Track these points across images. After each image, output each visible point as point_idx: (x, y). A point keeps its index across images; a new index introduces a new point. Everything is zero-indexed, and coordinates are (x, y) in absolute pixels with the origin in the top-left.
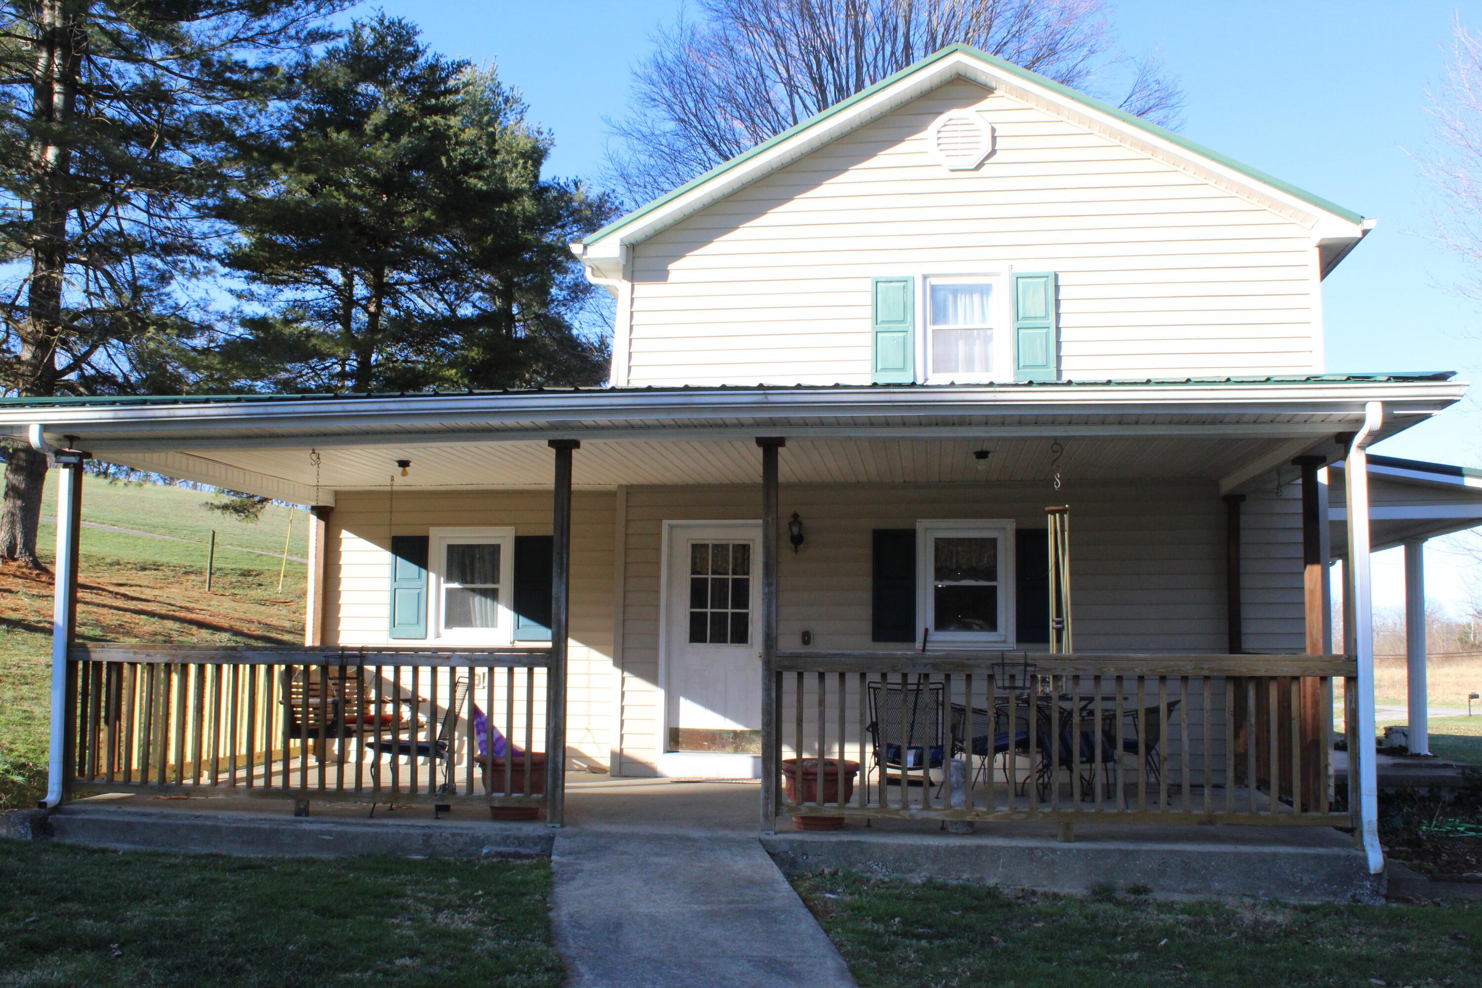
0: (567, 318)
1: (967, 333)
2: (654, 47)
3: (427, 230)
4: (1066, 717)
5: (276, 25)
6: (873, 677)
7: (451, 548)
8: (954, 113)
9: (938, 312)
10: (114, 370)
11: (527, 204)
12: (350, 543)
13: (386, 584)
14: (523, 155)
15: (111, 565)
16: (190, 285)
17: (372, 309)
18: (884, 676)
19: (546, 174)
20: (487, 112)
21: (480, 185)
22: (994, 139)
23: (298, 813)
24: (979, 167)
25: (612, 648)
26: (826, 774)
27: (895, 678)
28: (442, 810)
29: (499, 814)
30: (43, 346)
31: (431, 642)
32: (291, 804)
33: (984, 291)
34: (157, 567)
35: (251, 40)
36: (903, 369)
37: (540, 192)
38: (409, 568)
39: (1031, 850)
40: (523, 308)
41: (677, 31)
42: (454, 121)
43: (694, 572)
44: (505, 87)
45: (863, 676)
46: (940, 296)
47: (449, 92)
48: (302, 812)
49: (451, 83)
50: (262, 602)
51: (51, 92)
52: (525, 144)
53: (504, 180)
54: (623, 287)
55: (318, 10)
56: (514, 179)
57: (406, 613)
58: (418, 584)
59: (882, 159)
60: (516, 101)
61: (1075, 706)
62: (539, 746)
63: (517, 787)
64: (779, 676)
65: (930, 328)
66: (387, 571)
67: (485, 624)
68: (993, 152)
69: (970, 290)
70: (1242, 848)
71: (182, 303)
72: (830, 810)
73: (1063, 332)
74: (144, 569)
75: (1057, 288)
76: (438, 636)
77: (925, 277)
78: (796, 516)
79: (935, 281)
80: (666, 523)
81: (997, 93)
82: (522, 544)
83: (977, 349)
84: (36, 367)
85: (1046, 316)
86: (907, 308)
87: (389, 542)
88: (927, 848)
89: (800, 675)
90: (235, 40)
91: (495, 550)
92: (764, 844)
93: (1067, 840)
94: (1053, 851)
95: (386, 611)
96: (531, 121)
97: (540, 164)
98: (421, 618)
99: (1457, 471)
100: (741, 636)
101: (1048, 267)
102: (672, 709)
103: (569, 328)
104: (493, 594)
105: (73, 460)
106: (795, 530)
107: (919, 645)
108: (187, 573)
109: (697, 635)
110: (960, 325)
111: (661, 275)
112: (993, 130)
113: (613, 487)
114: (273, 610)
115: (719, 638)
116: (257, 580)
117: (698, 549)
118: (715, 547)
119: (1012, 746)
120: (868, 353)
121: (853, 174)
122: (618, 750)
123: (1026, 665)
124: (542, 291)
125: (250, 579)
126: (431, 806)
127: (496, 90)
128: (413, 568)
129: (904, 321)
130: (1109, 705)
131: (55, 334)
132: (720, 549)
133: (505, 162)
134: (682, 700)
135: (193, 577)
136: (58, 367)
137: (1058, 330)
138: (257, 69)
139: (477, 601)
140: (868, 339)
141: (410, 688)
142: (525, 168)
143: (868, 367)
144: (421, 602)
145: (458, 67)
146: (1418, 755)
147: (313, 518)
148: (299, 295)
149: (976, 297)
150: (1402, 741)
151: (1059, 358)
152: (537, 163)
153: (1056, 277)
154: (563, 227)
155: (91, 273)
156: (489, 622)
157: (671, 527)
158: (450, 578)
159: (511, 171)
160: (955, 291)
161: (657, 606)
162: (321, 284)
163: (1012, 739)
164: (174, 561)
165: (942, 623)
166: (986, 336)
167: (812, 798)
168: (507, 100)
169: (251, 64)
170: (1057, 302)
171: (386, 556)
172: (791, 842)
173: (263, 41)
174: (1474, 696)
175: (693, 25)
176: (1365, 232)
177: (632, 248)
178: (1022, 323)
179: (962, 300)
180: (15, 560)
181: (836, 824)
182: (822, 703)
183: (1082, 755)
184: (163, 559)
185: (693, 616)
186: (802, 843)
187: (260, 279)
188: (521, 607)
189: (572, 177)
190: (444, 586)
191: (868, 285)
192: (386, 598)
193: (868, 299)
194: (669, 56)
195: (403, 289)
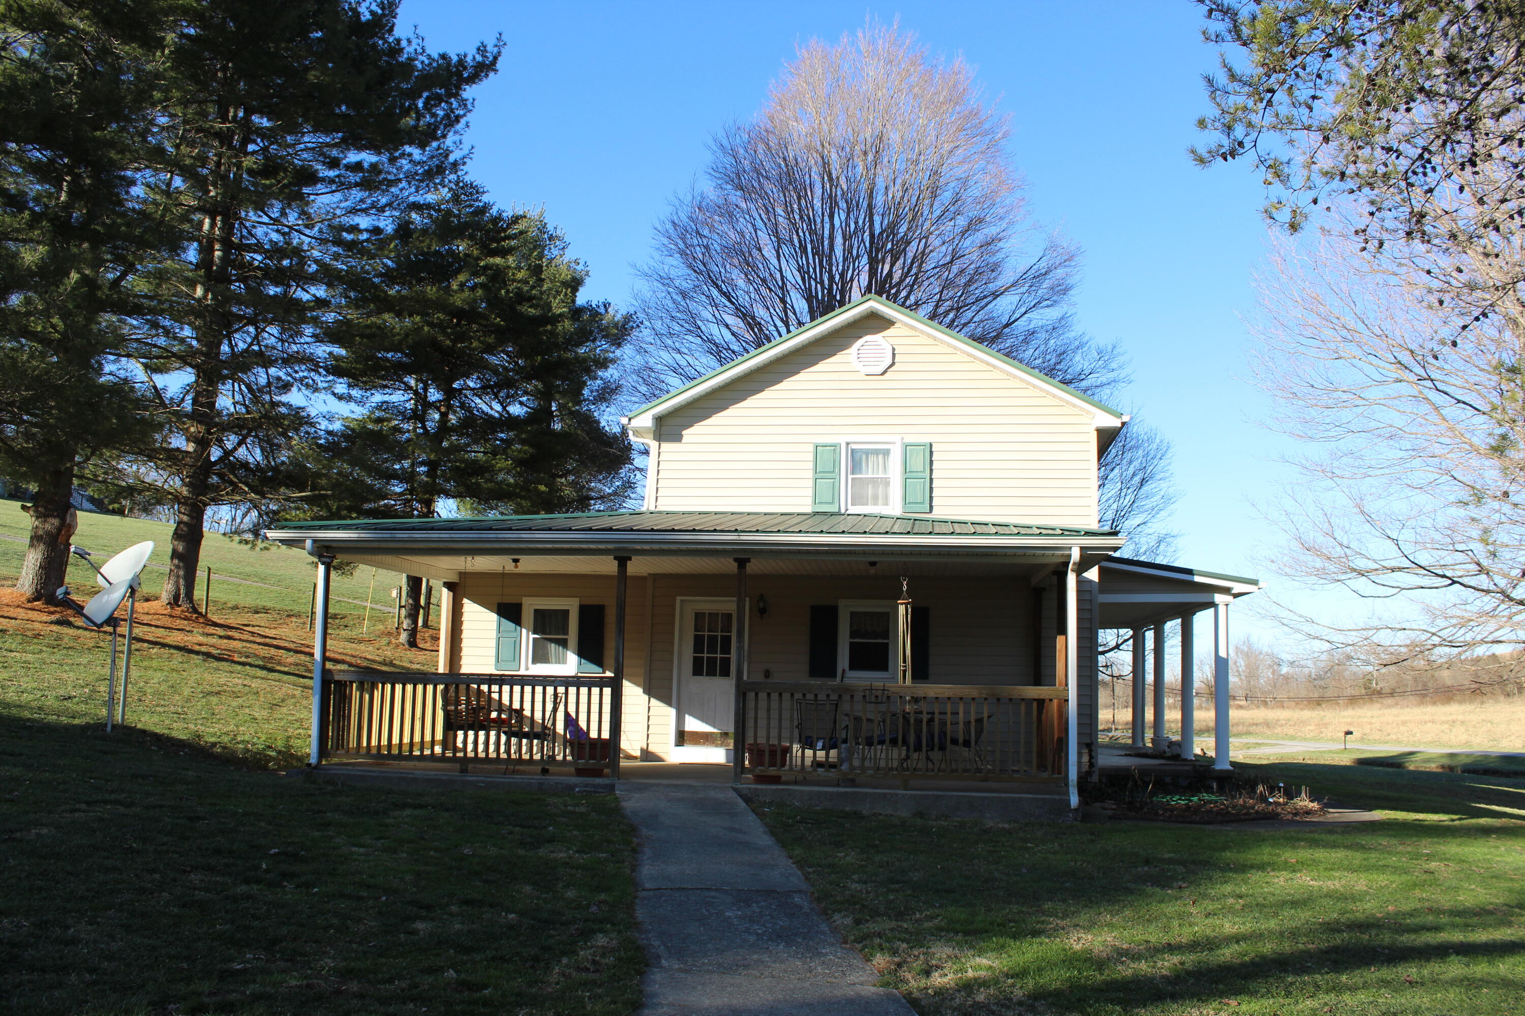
0: (596, 414)
1: (874, 481)
2: (670, 209)
3: (490, 349)
4: (919, 722)
5: (384, 201)
6: (798, 696)
7: (537, 612)
8: (868, 338)
9: (856, 465)
10: (251, 460)
11: (567, 325)
12: (470, 608)
13: (494, 634)
14: (565, 284)
15: (232, 608)
16: (313, 397)
17: (443, 409)
18: (804, 695)
19: (582, 298)
20: (535, 248)
21: (532, 311)
22: (894, 355)
23: (462, 771)
24: (883, 374)
25: (641, 680)
26: (771, 751)
27: (810, 696)
28: (545, 771)
29: (580, 772)
30: (203, 444)
31: (522, 672)
32: (458, 766)
33: (886, 453)
34: (266, 610)
35: (365, 211)
36: (832, 503)
37: (577, 313)
38: (508, 625)
39: (885, 794)
40: (561, 407)
41: (689, 197)
42: (511, 260)
43: (696, 630)
44: (550, 227)
45: (792, 695)
46: (857, 456)
47: (509, 238)
48: (464, 771)
49: (510, 232)
50: (351, 640)
51: (212, 250)
52: (565, 275)
53: (549, 306)
54: (653, 445)
55: (417, 192)
56: (558, 307)
57: (506, 654)
58: (514, 634)
59: (822, 366)
60: (558, 237)
61: (925, 717)
62: (606, 735)
63: (592, 757)
64: (744, 694)
65: (850, 477)
66: (494, 626)
67: (558, 662)
68: (893, 364)
69: (876, 452)
70: (1003, 795)
71: (313, 415)
72: (773, 771)
73: (935, 481)
74: (258, 613)
75: (931, 453)
76: (527, 669)
77: (848, 444)
78: (762, 596)
79: (854, 446)
80: (679, 599)
81: (896, 325)
82: (584, 610)
83: (880, 490)
84: (197, 460)
85: (924, 471)
86: (836, 463)
87: (495, 607)
88: (827, 792)
89: (757, 694)
90: (353, 211)
91: (566, 612)
92: (735, 790)
93: (905, 789)
94: (897, 795)
95: (493, 652)
96: (570, 255)
97: (577, 290)
98: (516, 657)
99: (1190, 572)
100: (725, 673)
101: (926, 439)
102: (680, 721)
103: (598, 422)
104: (564, 643)
105: (328, 560)
106: (761, 605)
107: (838, 679)
108: (289, 616)
109: (697, 670)
110: (870, 476)
111: (678, 438)
112: (894, 349)
113: (645, 574)
114: (362, 647)
115: (711, 673)
116: (343, 622)
117: (699, 616)
118: (710, 614)
119: (888, 741)
120: (810, 492)
121: (803, 375)
122: (645, 747)
123: (884, 690)
124: (576, 394)
125: (337, 621)
126: (539, 768)
127: (543, 229)
128: (512, 625)
129: (833, 472)
130: (942, 717)
131: (211, 434)
132: (713, 616)
133: (550, 289)
134: (687, 716)
135: (294, 619)
136: (213, 459)
137: (931, 480)
138: (366, 230)
139: (553, 647)
140: (810, 483)
141: (507, 703)
142: (566, 294)
143: (809, 501)
144: (517, 646)
145: (516, 219)
146: (1186, 760)
147: (445, 591)
148: (386, 398)
149: (881, 457)
150: (1176, 750)
151: (931, 498)
152: (575, 290)
153: (931, 445)
154: (594, 341)
155: (236, 385)
156: (562, 661)
157: (682, 601)
158: (534, 633)
159: (555, 298)
160: (868, 453)
161: (672, 652)
162: (405, 390)
163: (887, 738)
164: (278, 606)
165: (854, 666)
166: (886, 483)
167: (762, 764)
168: (551, 238)
169: (362, 226)
170: (931, 462)
171: (494, 617)
172: (749, 789)
173: (373, 211)
174: (1349, 733)
175: (702, 193)
176: (1123, 424)
177: (660, 420)
178: (908, 475)
179: (872, 458)
180: (179, 606)
181: (776, 780)
182: (769, 710)
183: (927, 746)
184: (269, 604)
185: (695, 659)
186: (756, 789)
187: (357, 385)
188: (582, 653)
189: (602, 300)
190: (532, 636)
191: (811, 448)
192: (493, 643)
193: (811, 457)
194: (684, 217)
195: (468, 392)
